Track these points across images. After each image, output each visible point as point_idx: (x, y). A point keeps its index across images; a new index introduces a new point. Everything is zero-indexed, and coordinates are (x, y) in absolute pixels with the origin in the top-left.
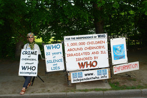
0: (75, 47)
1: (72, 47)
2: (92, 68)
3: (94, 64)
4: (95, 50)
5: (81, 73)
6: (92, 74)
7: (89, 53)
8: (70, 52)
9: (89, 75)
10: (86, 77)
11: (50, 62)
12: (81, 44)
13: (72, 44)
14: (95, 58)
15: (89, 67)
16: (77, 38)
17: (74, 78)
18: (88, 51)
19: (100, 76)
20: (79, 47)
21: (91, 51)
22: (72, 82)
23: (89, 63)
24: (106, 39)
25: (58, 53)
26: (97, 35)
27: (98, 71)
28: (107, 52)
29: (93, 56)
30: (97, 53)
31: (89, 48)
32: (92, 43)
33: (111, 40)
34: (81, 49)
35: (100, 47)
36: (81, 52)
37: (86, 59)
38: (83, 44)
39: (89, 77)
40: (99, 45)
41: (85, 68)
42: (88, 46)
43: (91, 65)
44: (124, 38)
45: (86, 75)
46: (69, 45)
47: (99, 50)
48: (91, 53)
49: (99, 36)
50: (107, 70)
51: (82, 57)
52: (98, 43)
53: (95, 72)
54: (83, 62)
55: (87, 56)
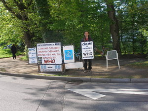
0: (43, 50)
2: (52, 63)
3: (53, 61)
4: (54, 53)
7: (50, 55)
8: (40, 53)
9: (50, 67)
10: (48, 69)
11: (31, 58)
12: (46, 48)
13: (41, 49)
14: (54, 58)
17: (42, 68)
18: (49, 53)
19: (56, 69)
20: (45, 50)
21: (51, 53)
22: (41, 71)
23: (50, 60)
24: (60, 46)
25: (34, 53)
26: (54, 43)
28: (61, 54)
29: (52, 56)
30: (55, 55)
32: (52, 48)
33: (63, 47)
34: (46, 52)
35: (56, 51)
36: (46, 53)
37: (49, 58)
38: (47, 48)
39: (50, 69)
40: (56, 50)
41: (48, 63)
42: (49, 50)
43: (52, 62)
45: (48, 67)
47: (56, 53)
50: (61, 66)
51: (46, 56)
52: (55, 48)
53: (53, 66)
54: (47, 59)
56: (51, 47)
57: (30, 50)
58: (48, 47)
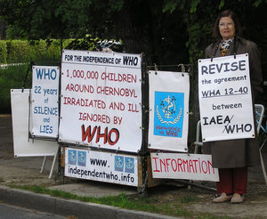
2: (107, 146)
3: (113, 137)
4: (117, 99)
9: (98, 163)
12: (90, 75)
14: (116, 120)
16: (85, 59)
19: (119, 174)
21: (109, 99)
22: (67, 173)
23: (102, 132)
25: (52, 92)
26: (121, 56)
28: (140, 109)
29: (112, 113)
30: (120, 107)
31: (105, 90)
32: (111, 77)
34: (90, 89)
35: (127, 92)
37: (99, 118)
41: (94, 143)
42: (103, 84)
44: (187, 76)
48: (108, 105)
49: (126, 60)
51: (91, 110)
52: (124, 78)
53: (110, 159)
55: (101, 112)
56: (109, 69)
58: (100, 68)
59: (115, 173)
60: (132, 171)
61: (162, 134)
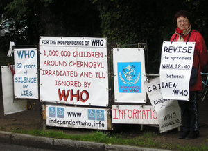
0: (56, 59)
1: (51, 58)
2: (80, 103)
3: (84, 96)
4: (86, 70)
5: (62, 109)
6: (79, 115)
8: (48, 68)
9: (74, 115)
11: (19, 80)
12: (64, 54)
15: (75, 101)
16: (59, 43)
17: (51, 116)
18: (74, 68)
19: (92, 122)
20: (61, 59)
21: (80, 70)
22: (48, 124)
23: (75, 93)
25: (30, 66)
26: (89, 39)
27: (89, 111)
28: (106, 76)
29: (82, 80)
30: (89, 75)
31: (77, 64)
32: (81, 54)
33: (115, 50)
34: (63, 64)
35: (94, 65)
37: (71, 84)
40: (93, 59)
41: (69, 101)
42: (75, 60)
43: (79, 97)
44: (142, 50)
45: (69, 114)
46: (47, 53)
47: (93, 70)
48: (79, 74)
49: (93, 43)
52: (92, 55)
53: (84, 111)
54: (67, 89)
55: (74, 79)
56: (80, 49)
57: (20, 55)
58: (72, 49)
59: (88, 121)
60: (103, 119)
61: (125, 91)
